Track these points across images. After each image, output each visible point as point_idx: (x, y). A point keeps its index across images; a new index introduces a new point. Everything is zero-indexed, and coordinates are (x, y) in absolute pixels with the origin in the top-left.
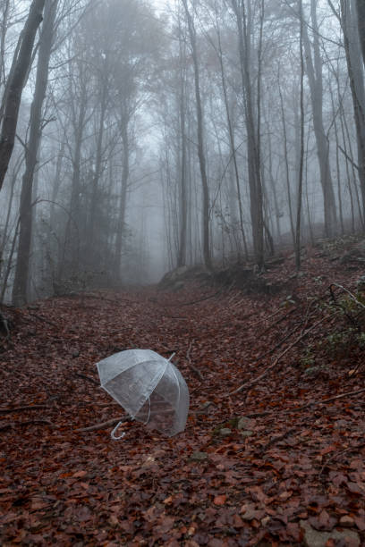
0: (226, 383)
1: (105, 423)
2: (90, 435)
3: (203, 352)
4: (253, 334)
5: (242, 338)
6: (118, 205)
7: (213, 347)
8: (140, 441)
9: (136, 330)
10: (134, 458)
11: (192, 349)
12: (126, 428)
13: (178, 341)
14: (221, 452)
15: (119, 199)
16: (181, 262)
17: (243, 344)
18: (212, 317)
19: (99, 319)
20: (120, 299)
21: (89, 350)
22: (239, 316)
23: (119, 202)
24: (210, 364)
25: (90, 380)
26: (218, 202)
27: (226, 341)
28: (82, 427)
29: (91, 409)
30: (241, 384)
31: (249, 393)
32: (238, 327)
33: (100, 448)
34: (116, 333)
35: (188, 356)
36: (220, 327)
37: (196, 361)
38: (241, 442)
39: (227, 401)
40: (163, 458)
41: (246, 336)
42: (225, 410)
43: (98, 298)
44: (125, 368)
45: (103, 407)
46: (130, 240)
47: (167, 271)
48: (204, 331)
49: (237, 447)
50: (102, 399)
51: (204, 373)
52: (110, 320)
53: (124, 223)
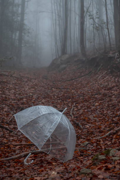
0: (98, 130)
1: (18, 155)
2: (9, 162)
3: (81, 111)
4: (115, 99)
5: (108, 102)
6: (20, 11)
7: (88, 108)
8: (44, 165)
9: (35, 96)
10: (42, 173)
11: (74, 109)
12: (33, 158)
13: (64, 104)
14: (100, 169)
15: (20, 6)
16: (64, 52)
17: (108, 106)
18: (86, 89)
19: (10, 89)
20: (23, 77)
21: (5, 110)
22: (106, 88)
23: (20, 9)
24: (87, 119)
25: (6, 129)
26: (91, 9)
27: (97, 104)
28: (3, 158)
29: (9, 147)
30: (108, 131)
31: (114, 136)
32: (105, 95)
33: (19, 169)
34: (22, 99)
35: (71, 114)
36: (92, 95)
37: (76, 117)
38: (112, 163)
39: (100, 141)
40: (62, 172)
41: (111, 100)
42: (99, 147)
43: (8, 76)
44: (34, 118)
45: (16, 146)
46: (28, 36)
47: (54, 58)
48: (81, 97)
49: (110, 166)
50: (15, 141)
51: (83, 125)
52: (17, 90)
53: (25, 24)
